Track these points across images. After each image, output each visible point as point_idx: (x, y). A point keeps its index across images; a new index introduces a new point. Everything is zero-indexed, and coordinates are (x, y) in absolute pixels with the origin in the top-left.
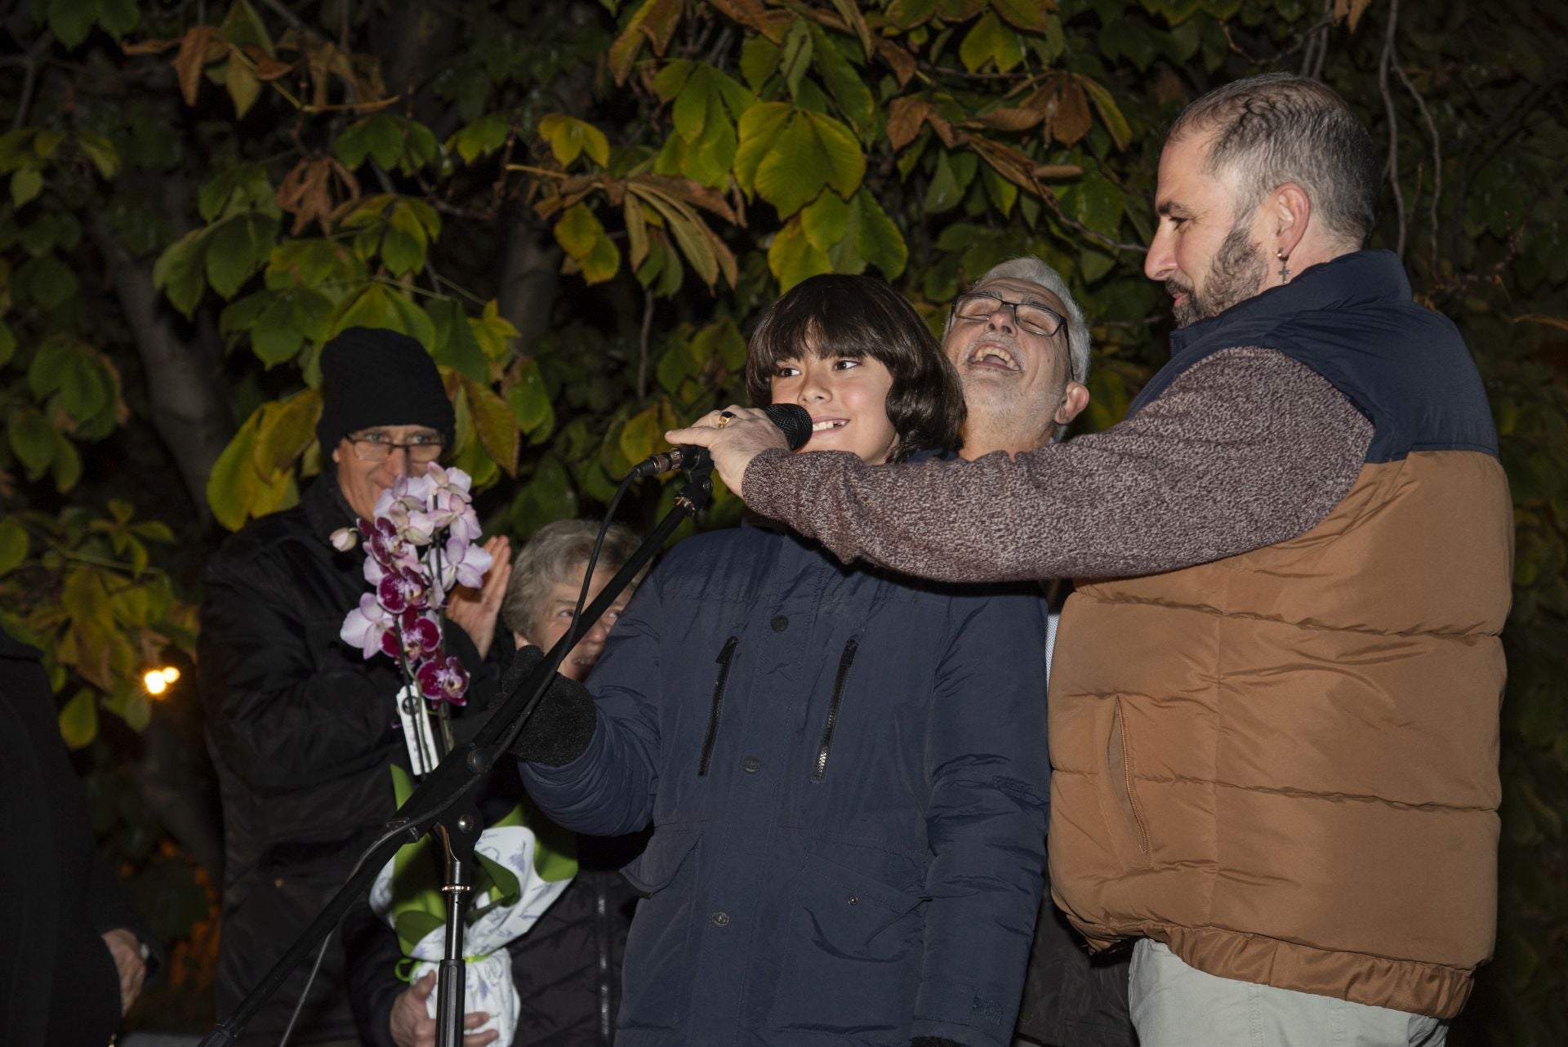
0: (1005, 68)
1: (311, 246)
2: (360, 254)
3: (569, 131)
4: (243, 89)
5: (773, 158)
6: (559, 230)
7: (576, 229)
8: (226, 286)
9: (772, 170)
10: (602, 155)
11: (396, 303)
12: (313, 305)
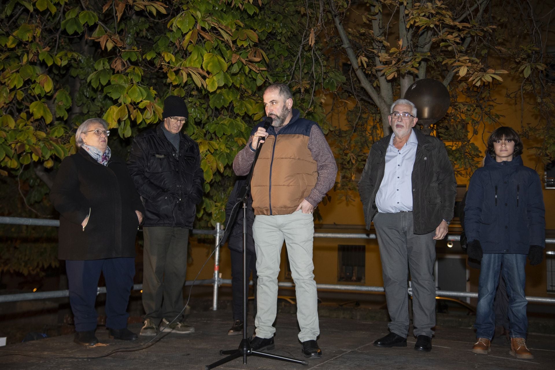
1: (118, 75)
3: (167, 55)
6: (168, 75)
7: (171, 75)
8: (104, 83)
9: (211, 66)
10: (174, 60)
11: (139, 88)
12: (122, 87)
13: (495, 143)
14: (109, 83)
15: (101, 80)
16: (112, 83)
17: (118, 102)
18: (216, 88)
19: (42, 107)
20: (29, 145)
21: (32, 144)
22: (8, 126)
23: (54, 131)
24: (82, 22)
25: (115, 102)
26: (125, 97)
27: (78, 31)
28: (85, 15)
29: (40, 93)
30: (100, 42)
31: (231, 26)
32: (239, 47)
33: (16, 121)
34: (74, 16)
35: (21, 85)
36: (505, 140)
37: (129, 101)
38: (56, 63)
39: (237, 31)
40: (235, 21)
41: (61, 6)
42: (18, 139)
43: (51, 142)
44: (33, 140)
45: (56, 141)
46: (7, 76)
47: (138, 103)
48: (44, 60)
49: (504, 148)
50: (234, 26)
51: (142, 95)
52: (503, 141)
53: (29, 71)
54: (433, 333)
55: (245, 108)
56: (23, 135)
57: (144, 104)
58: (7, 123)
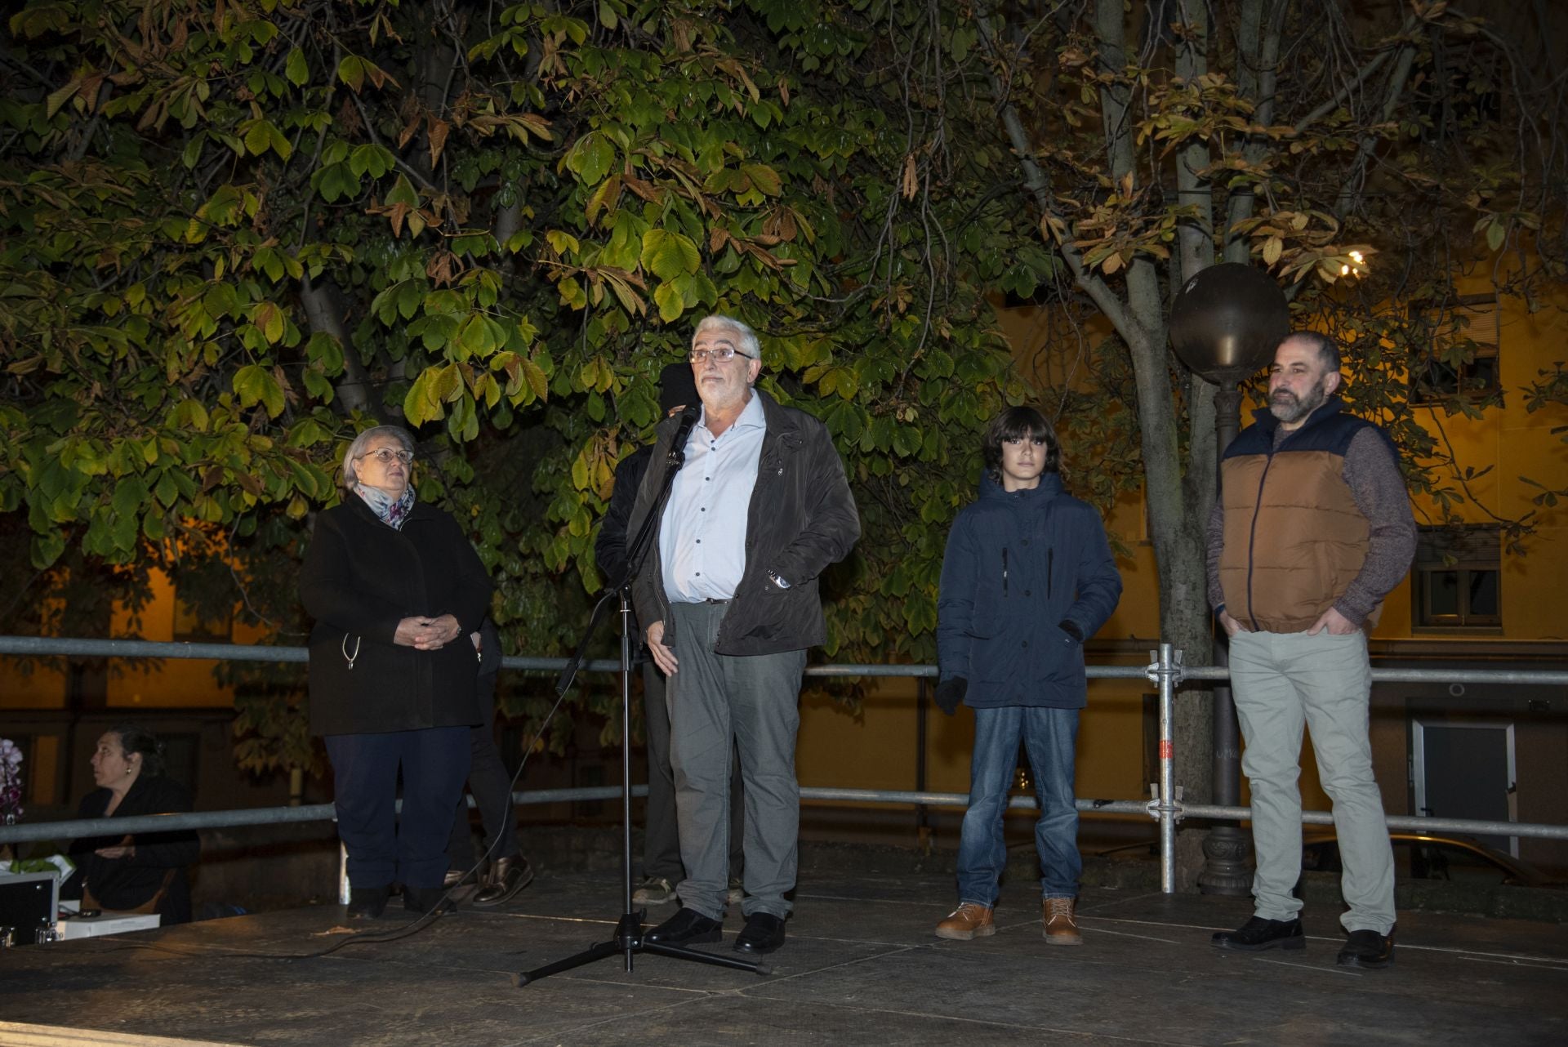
0: (756, 204)
1: (444, 293)
2: (468, 298)
3: (560, 238)
4: (416, 226)
5: (659, 256)
6: (560, 286)
7: (568, 286)
8: (408, 314)
9: (659, 261)
10: (576, 249)
11: (488, 323)
12: (449, 322)
13: (1005, 445)
14: (420, 311)
15: (400, 306)
16: (428, 313)
17: (443, 358)
18: (681, 311)
19: (261, 381)
20: (233, 469)
21: (239, 467)
22: (192, 424)
23: (298, 433)
24: (357, 172)
25: (436, 358)
26: (457, 346)
27: (347, 193)
28: (363, 156)
29: (255, 345)
30: (390, 218)
31: (714, 158)
32: (741, 206)
33: (209, 414)
34: (340, 159)
35: (214, 329)
36: (1031, 440)
37: (465, 355)
38: (290, 273)
39: (728, 170)
40: (724, 145)
41: (317, 134)
42: (210, 455)
43: (290, 459)
44: (244, 458)
45: (301, 457)
46: (180, 310)
47: (490, 358)
48: (262, 269)
49: (1027, 459)
50: (721, 159)
51: (496, 339)
52: (1027, 441)
53: (226, 298)
54: (789, 906)
55: (782, 354)
56: (221, 445)
57: (501, 360)
58: (190, 417)
